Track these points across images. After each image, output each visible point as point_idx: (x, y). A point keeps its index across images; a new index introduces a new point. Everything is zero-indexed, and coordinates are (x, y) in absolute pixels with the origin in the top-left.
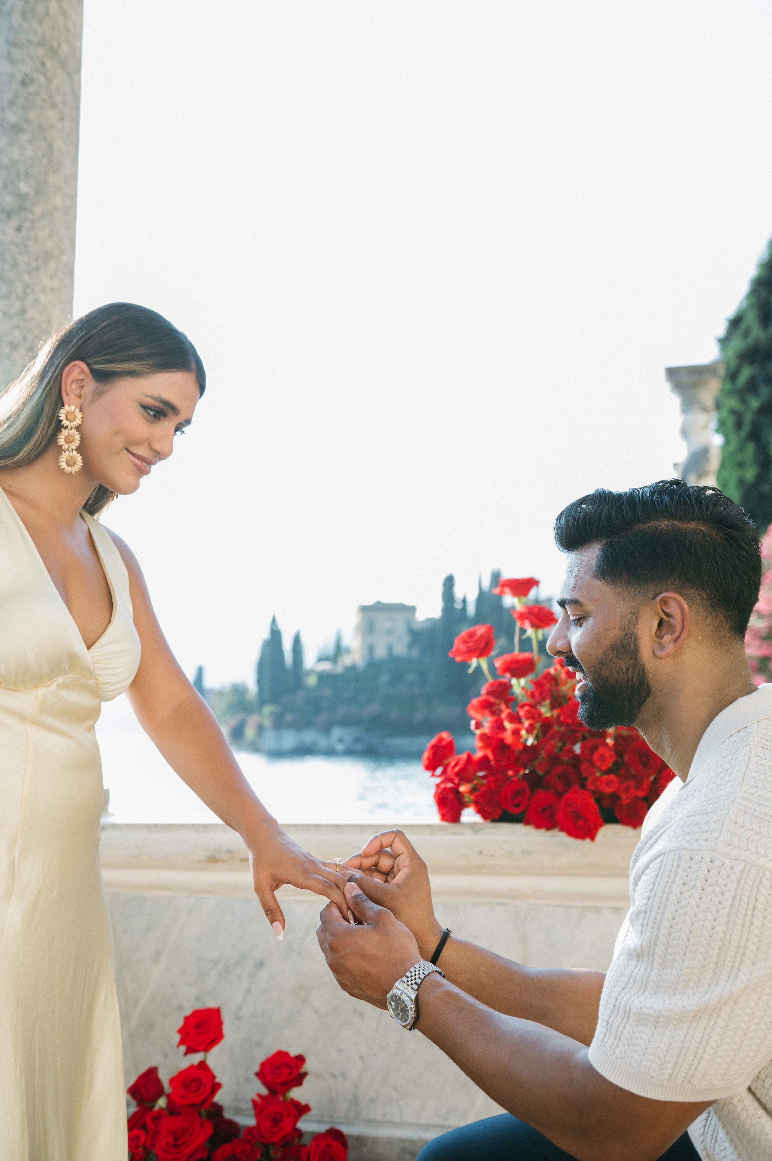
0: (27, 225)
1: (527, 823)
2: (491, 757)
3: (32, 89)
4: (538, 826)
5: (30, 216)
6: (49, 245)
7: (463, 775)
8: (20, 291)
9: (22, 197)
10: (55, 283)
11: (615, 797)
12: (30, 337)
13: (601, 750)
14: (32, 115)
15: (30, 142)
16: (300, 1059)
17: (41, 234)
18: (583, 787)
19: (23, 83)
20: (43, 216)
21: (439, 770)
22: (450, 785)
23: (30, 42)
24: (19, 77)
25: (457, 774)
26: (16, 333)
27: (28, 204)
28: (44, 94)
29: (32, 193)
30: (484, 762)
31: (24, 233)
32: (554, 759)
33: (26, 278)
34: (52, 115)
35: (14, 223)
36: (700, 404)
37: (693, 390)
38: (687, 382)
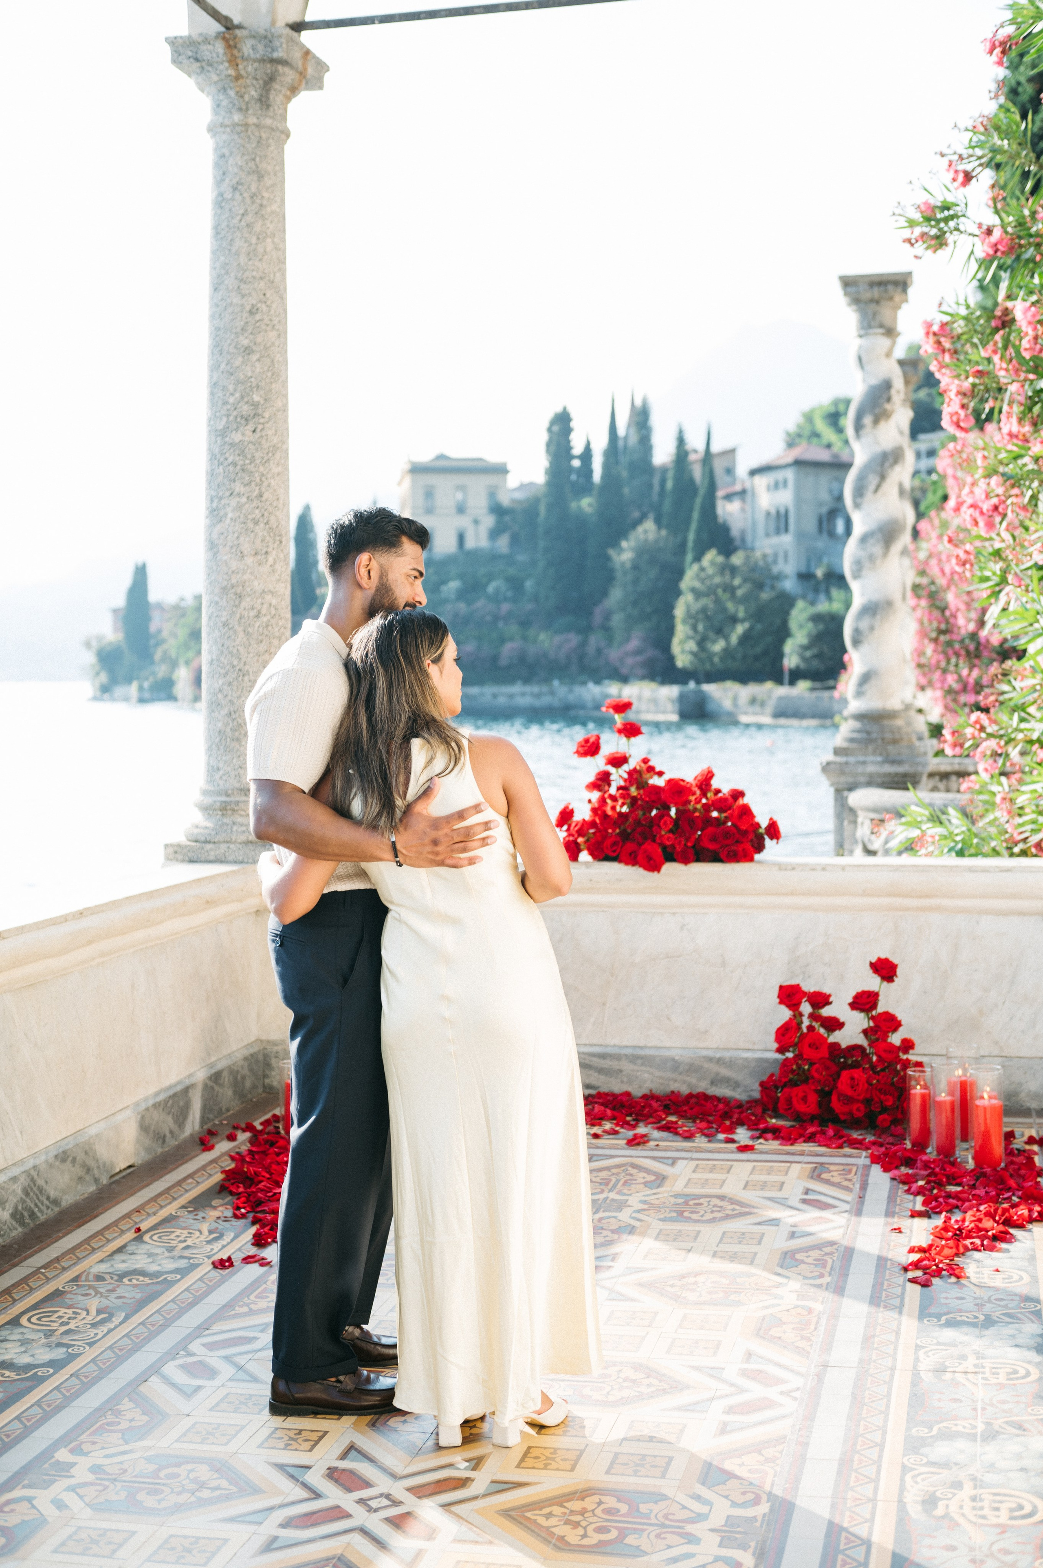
0: (260, 427)
1: (620, 861)
2: (598, 821)
3: (258, 317)
4: (627, 863)
5: (262, 421)
6: (275, 440)
7: (581, 832)
8: (258, 479)
9: (256, 405)
10: (280, 469)
11: (673, 847)
12: (266, 514)
13: (666, 818)
14: (259, 339)
15: (259, 360)
17: (270, 433)
18: (654, 841)
19: (251, 312)
20: (270, 418)
21: (565, 827)
22: (571, 838)
23: (254, 277)
24: (248, 308)
25: (577, 831)
26: (257, 511)
27: (260, 411)
28: (266, 321)
29: (262, 402)
30: (592, 824)
31: (258, 434)
32: (638, 822)
33: (262, 469)
34: (273, 335)
35: (251, 427)
36: (881, 326)
37: (873, 306)
38: (867, 295)
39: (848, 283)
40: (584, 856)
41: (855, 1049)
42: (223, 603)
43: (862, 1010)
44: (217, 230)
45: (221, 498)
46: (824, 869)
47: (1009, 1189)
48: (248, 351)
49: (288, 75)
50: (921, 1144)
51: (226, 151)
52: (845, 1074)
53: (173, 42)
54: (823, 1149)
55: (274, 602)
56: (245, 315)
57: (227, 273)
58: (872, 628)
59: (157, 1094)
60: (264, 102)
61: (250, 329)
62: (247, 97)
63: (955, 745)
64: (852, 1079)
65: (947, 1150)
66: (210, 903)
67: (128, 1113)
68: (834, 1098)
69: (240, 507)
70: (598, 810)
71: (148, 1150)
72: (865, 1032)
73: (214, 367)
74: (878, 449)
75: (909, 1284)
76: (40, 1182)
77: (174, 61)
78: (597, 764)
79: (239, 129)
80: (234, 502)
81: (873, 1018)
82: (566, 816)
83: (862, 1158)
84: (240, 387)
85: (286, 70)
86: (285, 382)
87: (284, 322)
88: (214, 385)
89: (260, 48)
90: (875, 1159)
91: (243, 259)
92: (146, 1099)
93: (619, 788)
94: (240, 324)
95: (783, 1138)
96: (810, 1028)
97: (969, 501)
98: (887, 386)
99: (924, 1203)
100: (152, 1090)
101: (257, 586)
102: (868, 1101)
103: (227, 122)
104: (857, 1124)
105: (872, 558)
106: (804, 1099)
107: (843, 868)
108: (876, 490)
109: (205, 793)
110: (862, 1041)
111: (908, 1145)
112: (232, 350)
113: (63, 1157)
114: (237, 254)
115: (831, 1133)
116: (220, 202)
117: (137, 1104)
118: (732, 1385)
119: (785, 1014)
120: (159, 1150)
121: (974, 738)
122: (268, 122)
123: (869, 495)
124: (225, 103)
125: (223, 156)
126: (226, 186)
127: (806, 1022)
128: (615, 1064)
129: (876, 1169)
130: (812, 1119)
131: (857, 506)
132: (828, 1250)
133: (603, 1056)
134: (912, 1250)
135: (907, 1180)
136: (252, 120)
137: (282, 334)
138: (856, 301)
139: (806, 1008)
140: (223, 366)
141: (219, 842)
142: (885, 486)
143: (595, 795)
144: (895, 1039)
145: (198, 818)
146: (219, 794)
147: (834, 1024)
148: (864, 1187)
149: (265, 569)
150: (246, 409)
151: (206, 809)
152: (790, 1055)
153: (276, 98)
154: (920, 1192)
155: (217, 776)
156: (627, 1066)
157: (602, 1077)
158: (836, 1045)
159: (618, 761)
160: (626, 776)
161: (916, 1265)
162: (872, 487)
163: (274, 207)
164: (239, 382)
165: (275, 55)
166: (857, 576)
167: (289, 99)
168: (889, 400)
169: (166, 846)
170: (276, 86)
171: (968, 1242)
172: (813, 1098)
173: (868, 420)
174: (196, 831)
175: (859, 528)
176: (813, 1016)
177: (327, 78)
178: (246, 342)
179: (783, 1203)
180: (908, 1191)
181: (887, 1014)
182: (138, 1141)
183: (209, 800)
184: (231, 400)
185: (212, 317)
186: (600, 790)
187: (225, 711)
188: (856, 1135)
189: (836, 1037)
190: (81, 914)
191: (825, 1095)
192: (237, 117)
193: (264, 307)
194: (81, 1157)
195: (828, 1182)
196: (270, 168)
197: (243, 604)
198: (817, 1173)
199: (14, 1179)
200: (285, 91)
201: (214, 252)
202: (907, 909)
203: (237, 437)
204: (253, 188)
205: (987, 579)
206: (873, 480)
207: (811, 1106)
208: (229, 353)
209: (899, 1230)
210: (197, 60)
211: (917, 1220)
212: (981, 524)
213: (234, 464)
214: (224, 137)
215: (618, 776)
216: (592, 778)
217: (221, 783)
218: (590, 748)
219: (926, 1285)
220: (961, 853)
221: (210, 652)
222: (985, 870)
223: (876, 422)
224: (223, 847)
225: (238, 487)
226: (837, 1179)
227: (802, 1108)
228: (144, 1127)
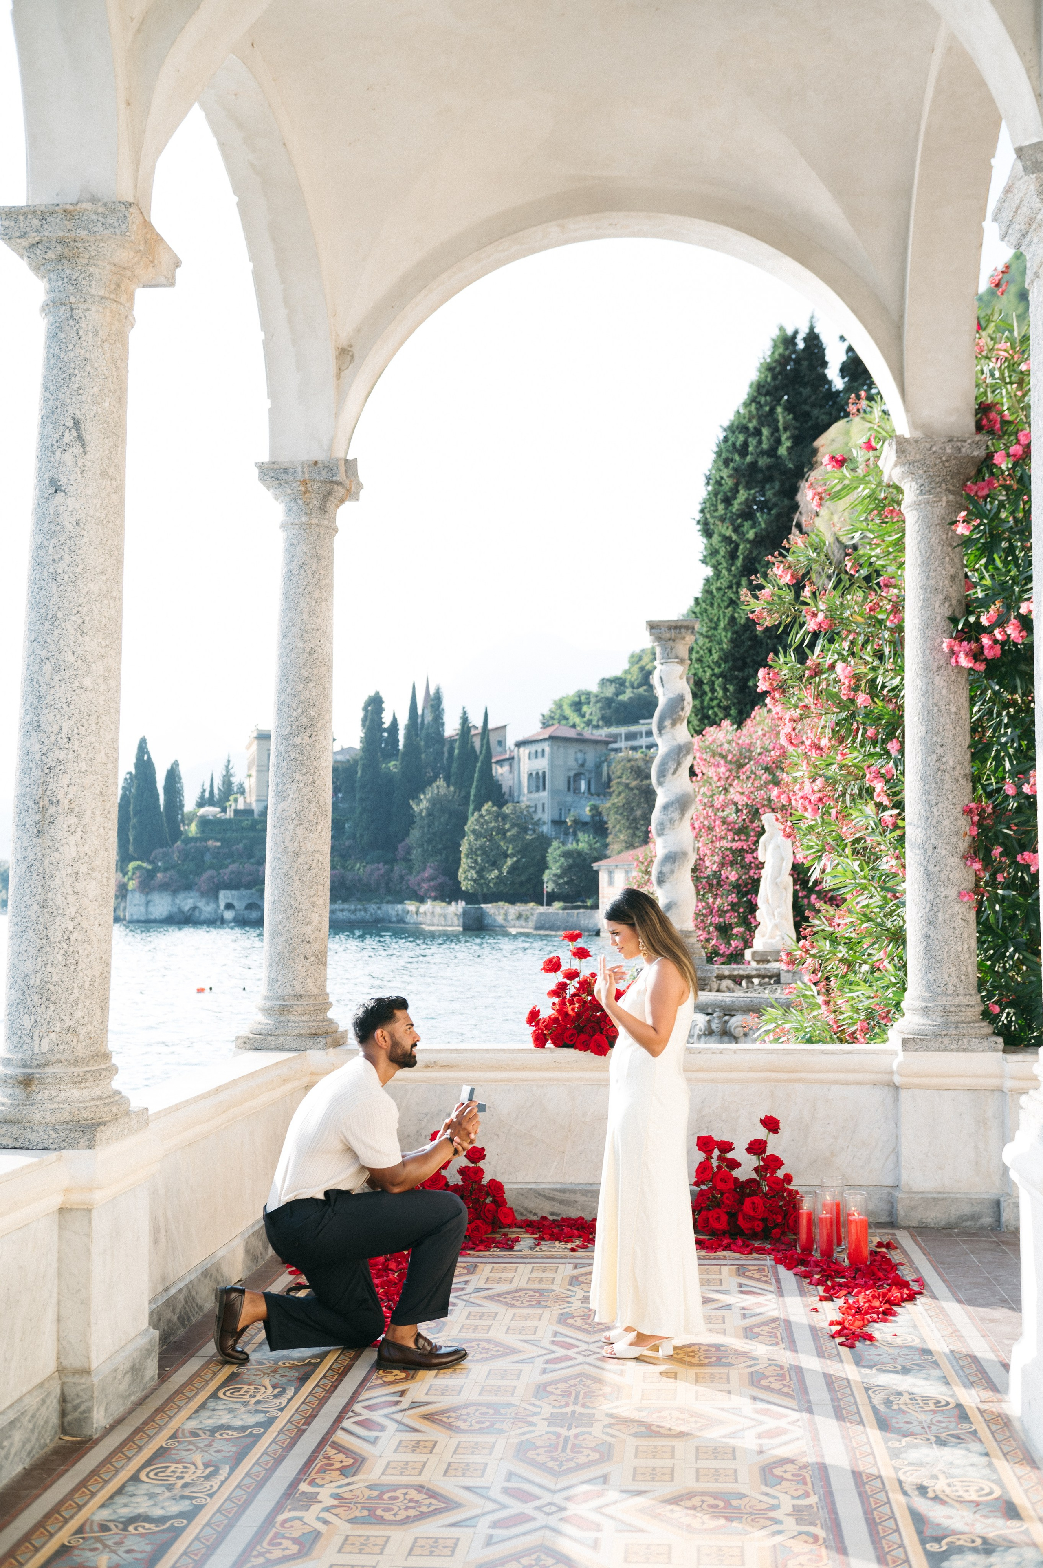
1: (576, 1048)
2: (560, 1018)
3: (315, 656)
4: (581, 1049)
7: (547, 1027)
9: (312, 718)
14: (315, 672)
15: (314, 686)
16: (483, 1149)
17: (321, 738)
19: (310, 653)
21: (534, 1023)
22: (539, 1032)
23: (313, 629)
24: (308, 650)
25: (544, 1026)
27: (314, 721)
28: (320, 659)
29: (316, 716)
30: (555, 1021)
31: (313, 738)
32: (588, 1019)
34: (324, 669)
35: (308, 734)
36: (676, 657)
37: (671, 643)
38: (668, 635)
39: (653, 626)
40: (549, 1044)
41: (751, 1181)
42: (284, 859)
43: (755, 1154)
44: (286, 595)
45: (285, 784)
46: (721, 1053)
47: (880, 1279)
48: (307, 680)
49: (340, 491)
50: (808, 1249)
51: (295, 542)
52: (748, 1201)
53: (260, 466)
54: (737, 1255)
55: (321, 859)
56: (306, 655)
57: (293, 625)
58: (672, 872)
59: (253, 1225)
60: (323, 509)
61: (309, 664)
62: (311, 506)
63: (788, 963)
64: (753, 1203)
65: (827, 1253)
66: (285, 1081)
67: (238, 1240)
68: (740, 1218)
69: (298, 790)
70: (562, 1010)
71: (249, 1268)
72: (756, 1169)
73: (282, 691)
74: (676, 743)
75: (840, 1347)
76: (194, 1293)
77: (261, 479)
78: (558, 977)
79: (305, 527)
80: (294, 787)
81: (763, 1159)
82: (534, 1016)
83: (768, 1261)
84: (301, 705)
85: (340, 488)
86: (331, 702)
87: (330, 660)
88: (281, 704)
89: (324, 473)
90: (778, 1261)
91: (305, 616)
92: (247, 1229)
93: (574, 995)
94: (302, 661)
95: (707, 1248)
96: (719, 1167)
97: (801, 794)
98: (681, 698)
99: (825, 1291)
100: (251, 1222)
101: (309, 846)
102: (764, 1220)
103: (296, 522)
104: (755, 1237)
105: (672, 821)
106: (718, 1219)
107: (735, 1052)
108: (674, 773)
109: (266, 998)
110: (754, 1176)
111: (799, 1251)
112: (296, 679)
113: (206, 1274)
114: (301, 612)
115: (740, 1243)
116: (289, 576)
117: (242, 1233)
118: (753, 1419)
119: (700, 1156)
120: (255, 1268)
121: (802, 958)
122: (326, 523)
123: (669, 776)
124: (295, 508)
125: (292, 544)
126: (294, 566)
127: (715, 1163)
128: (572, 1197)
129: (781, 1269)
130: (724, 1233)
131: (660, 783)
132: (773, 1325)
133: (563, 1191)
134: (832, 1323)
135: (807, 1275)
136: (315, 521)
137: (330, 669)
138: (659, 639)
139: (716, 1152)
140: (289, 690)
141: (278, 1035)
142: (680, 770)
143: (556, 1000)
144: (780, 1174)
145: (261, 1018)
146: (278, 999)
147: (735, 1164)
148: (778, 1281)
149: (316, 835)
150: (305, 721)
151: (268, 1011)
152: (704, 1187)
153: (330, 506)
154: (819, 1283)
155: (276, 986)
156: (580, 1198)
157: (563, 1207)
158: (737, 1179)
159: (572, 975)
160: (577, 985)
161: (839, 1333)
162: (671, 771)
163: (327, 580)
164: (300, 702)
165: (334, 479)
166: (660, 834)
167: (338, 507)
168: (683, 709)
169: (238, 1038)
170: (331, 499)
171: (868, 1316)
172: (724, 1218)
173: (668, 723)
174: (260, 1027)
175: (661, 800)
176: (720, 1158)
177: (362, 493)
178: (306, 674)
179: (726, 1292)
180: (810, 1283)
181: (772, 1155)
182: (244, 1261)
183: (269, 1004)
184: (295, 714)
185: (281, 656)
186: (558, 997)
187: (283, 939)
188: (756, 1244)
189: (735, 1173)
190: (217, 1090)
191: (732, 1216)
192: (304, 519)
193: (319, 650)
194: (215, 1273)
195: (751, 1278)
196: (325, 554)
197: (300, 860)
198: (741, 1271)
199: (180, 1291)
200: (337, 502)
201: (283, 611)
202: (780, 1081)
203: (297, 741)
204: (314, 567)
205: (811, 848)
206: (672, 766)
207: (723, 1224)
208: (293, 681)
209: (816, 1310)
210: (277, 479)
211: (824, 1303)
212: (809, 810)
213: (295, 760)
214: (294, 532)
215: (573, 987)
216: (553, 986)
217: (279, 991)
218: (553, 966)
219: (852, 1347)
220: (810, 1041)
221: (273, 895)
222: (833, 1053)
223: (674, 724)
224: (281, 1038)
225: (298, 776)
226: (757, 1276)
227: (717, 1225)
228: (247, 1251)
